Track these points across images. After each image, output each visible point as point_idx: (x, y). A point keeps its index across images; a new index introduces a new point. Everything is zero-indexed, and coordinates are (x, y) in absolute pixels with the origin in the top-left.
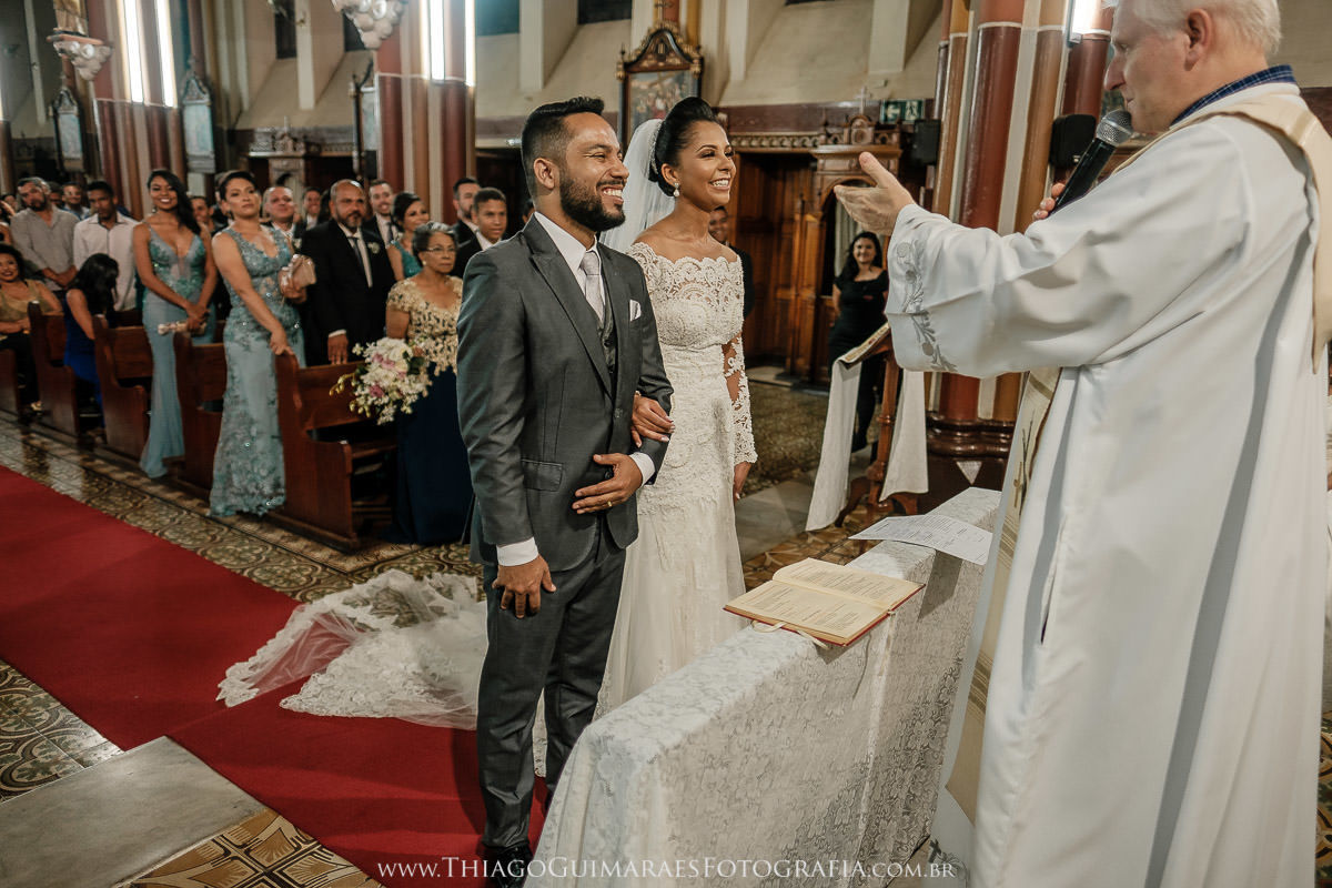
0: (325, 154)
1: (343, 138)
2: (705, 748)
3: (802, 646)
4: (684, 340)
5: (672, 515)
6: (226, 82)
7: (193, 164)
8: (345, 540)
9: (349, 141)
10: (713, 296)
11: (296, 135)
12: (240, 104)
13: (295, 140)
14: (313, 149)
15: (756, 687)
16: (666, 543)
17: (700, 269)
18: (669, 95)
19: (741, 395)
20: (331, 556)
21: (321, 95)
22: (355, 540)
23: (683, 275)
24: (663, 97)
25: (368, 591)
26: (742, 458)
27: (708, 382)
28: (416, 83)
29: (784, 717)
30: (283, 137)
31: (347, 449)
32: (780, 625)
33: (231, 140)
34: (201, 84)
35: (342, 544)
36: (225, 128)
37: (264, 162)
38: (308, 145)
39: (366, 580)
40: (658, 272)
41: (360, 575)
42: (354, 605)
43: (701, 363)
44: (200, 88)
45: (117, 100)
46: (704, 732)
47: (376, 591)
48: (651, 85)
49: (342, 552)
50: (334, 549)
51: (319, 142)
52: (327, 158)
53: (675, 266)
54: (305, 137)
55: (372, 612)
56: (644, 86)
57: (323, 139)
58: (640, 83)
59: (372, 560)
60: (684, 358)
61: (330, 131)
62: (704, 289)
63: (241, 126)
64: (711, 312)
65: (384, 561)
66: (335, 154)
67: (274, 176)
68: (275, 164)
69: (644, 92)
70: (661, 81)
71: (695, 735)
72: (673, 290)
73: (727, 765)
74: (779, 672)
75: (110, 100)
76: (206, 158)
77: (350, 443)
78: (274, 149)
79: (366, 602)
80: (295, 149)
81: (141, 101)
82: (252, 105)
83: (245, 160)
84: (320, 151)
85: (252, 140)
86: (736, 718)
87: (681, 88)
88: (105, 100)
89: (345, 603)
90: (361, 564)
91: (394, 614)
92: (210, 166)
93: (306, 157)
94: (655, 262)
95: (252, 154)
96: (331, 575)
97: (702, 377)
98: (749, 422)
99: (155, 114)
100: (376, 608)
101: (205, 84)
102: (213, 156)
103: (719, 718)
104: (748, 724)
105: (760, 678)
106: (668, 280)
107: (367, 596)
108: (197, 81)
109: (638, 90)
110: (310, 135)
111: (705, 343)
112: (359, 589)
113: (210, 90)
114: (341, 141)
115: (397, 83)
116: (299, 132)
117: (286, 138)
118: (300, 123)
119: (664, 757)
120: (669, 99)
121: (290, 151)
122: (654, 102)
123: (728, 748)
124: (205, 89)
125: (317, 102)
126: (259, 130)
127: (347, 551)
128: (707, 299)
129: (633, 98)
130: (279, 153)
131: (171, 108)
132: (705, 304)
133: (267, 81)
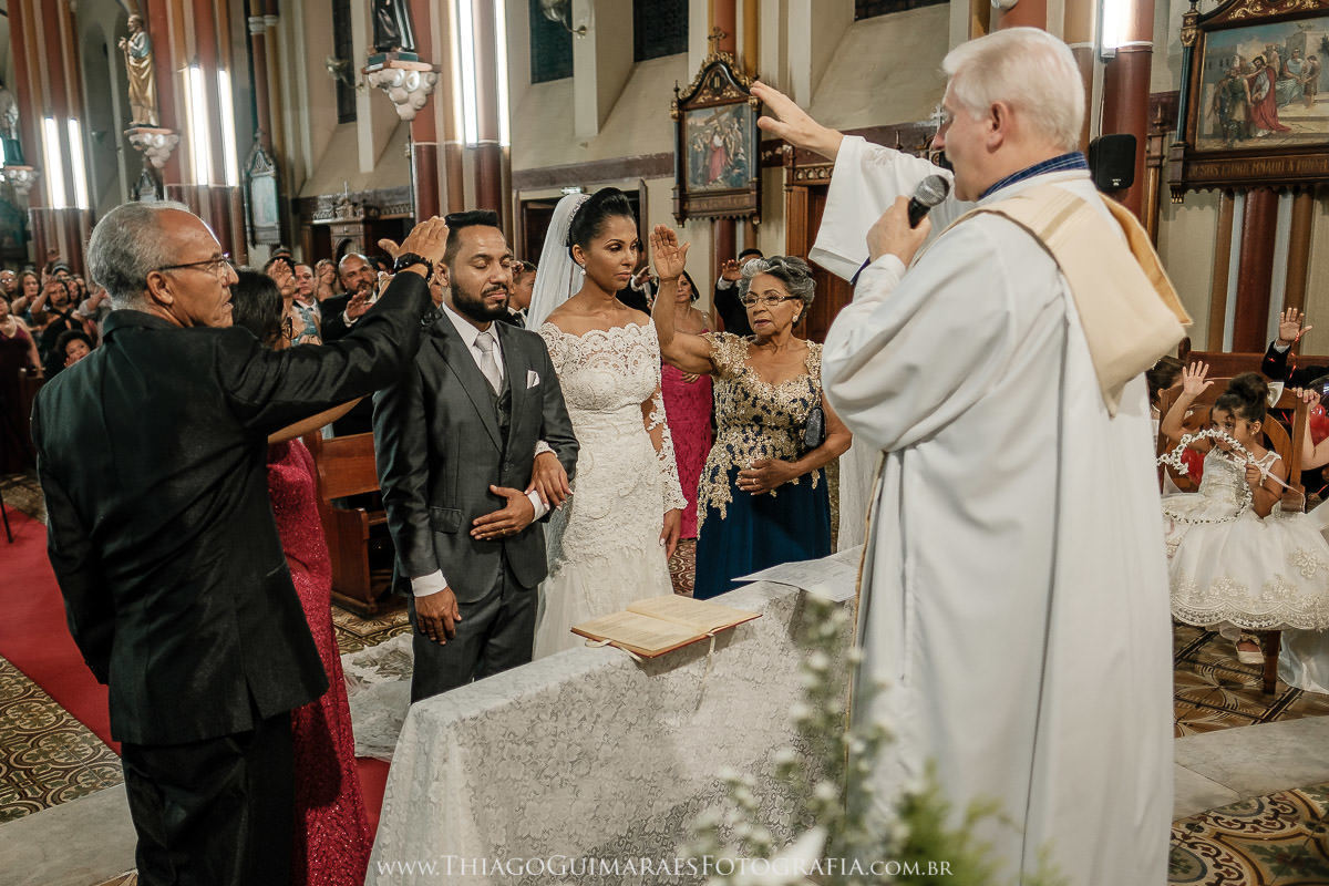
0: (384, 217)
1: (401, 200)
2: (506, 725)
3: (619, 658)
4: (595, 405)
5: (596, 563)
6: (290, 152)
7: (260, 235)
8: (364, 605)
9: (407, 202)
10: (621, 363)
11: (356, 201)
12: (305, 173)
13: (355, 205)
14: (372, 212)
15: (561, 684)
16: (592, 589)
17: (606, 339)
18: (727, 130)
19: (665, 447)
20: (349, 621)
21: (379, 158)
22: (373, 605)
23: (590, 346)
24: (720, 134)
25: (378, 653)
26: (672, 506)
27: (625, 439)
28: (450, 149)
29: (598, 716)
30: (343, 203)
31: (364, 516)
32: (608, 642)
33: (295, 208)
34: (267, 156)
35: (360, 608)
36: (290, 198)
37: (326, 228)
38: (367, 209)
39: (379, 642)
40: (565, 348)
41: (374, 638)
42: (363, 665)
43: (617, 423)
44: (266, 160)
45: (184, 184)
46: (503, 711)
47: (385, 652)
48: (707, 123)
49: (361, 617)
50: (354, 614)
51: (377, 204)
52: (386, 220)
53: (582, 340)
54: (364, 201)
55: (378, 672)
56: (700, 123)
57: (382, 202)
58: (696, 120)
59: (388, 624)
60: (601, 420)
61: (388, 193)
62: (612, 357)
63: (304, 195)
64: (619, 377)
65: (399, 625)
66: (393, 216)
67: (336, 242)
68: (336, 231)
69: (700, 129)
70: (718, 115)
71: (494, 713)
72: (581, 362)
73: (531, 743)
74: (588, 676)
75: (177, 185)
76: (272, 228)
77: (367, 511)
78: (335, 216)
79: (374, 663)
80: (355, 214)
81: (205, 183)
82: (314, 173)
83: (309, 227)
84: (380, 214)
85: (316, 209)
86: (538, 706)
87: (739, 122)
88: (174, 185)
89: (354, 664)
90: (376, 628)
91: (398, 674)
92: (276, 237)
93: (365, 222)
94: (562, 339)
95: (316, 222)
96: (347, 637)
97: (619, 435)
98: (675, 471)
99: (218, 194)
100: (383, 668)
101: (271, 156)
102: (277, 227)
103: (519, 703)
104: (553, 713)
105: (566, 678)
106: (576, 353)
107: (376, 657)
108: (263, 153)
109: (694, 127)
110: (369, 199)
111: (616, 406)
112: (369, 651)
113: (275, 161)
114: (400, 203)
115: (432, 151)
116: (360, 196)
117: (346, 204)
118: (361, 187)
119: (460, 725)
120: (727, 135)
121: (351, 218)
122: (712, 138)
123: (532, 728)
124: (271, 162)
125: (376, 164)
126: (322, 197)
127: (365, 616)
128: (615, 365)
129: (689, 136)
130: (340, 219)
131: (233, 188)
132: (612, 371)
133: (328, 148)
